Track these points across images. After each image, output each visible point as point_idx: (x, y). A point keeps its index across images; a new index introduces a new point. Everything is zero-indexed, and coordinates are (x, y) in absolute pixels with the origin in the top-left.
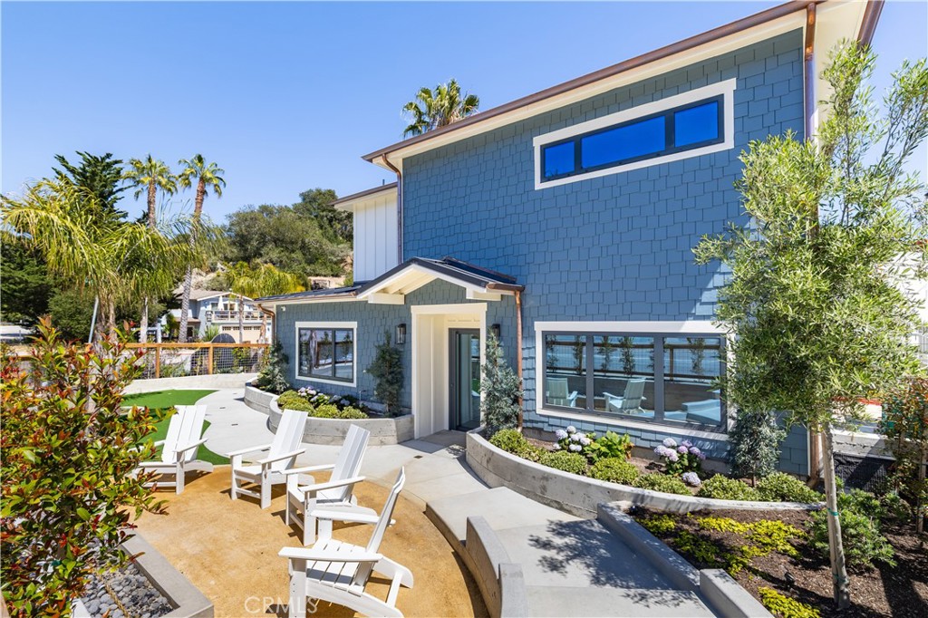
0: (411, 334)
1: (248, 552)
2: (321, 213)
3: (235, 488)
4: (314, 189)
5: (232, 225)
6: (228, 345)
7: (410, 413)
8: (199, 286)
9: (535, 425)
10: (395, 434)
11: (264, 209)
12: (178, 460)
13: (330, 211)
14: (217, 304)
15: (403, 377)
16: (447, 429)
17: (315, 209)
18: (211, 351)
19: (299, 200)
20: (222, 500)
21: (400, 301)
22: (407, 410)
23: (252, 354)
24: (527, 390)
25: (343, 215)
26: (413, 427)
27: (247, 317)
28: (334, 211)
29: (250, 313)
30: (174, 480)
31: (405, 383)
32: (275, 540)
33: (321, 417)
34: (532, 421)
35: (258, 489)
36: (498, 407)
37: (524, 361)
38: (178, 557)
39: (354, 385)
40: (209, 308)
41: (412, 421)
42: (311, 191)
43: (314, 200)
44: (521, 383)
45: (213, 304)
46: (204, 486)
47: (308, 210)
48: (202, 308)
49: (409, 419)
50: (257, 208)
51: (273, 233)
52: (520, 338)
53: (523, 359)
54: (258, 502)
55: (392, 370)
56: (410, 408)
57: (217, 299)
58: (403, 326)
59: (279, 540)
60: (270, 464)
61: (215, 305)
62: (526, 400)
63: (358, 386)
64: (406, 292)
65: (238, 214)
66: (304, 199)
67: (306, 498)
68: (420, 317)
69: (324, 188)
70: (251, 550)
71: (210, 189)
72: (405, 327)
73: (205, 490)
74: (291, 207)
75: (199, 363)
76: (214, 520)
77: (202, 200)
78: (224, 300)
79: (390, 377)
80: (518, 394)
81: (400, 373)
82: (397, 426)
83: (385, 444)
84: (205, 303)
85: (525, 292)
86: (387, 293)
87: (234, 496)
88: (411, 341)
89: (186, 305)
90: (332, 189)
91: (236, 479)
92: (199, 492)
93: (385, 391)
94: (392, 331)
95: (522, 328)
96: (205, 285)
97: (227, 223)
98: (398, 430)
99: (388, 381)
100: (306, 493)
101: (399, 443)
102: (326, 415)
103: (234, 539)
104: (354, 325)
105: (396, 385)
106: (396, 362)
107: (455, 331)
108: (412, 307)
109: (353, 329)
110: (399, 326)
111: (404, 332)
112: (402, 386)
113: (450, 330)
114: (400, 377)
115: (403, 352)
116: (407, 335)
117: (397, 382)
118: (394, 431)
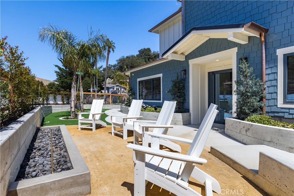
1: (116, 154)
2: (146, 57)
3: (113, 131)
4: (143, 48)
5: (118, 63)
6: (116, 95)
7: (189, 112)
8: (109, 83)
9: (276, 114)
10: (182, 120)
11: (127, 57)
12: (93, 118)
13: (148, 56)
14: (114, 88)
15: (185, 95)
17: (143, 56)
18: (111, 96)
19: (138, 53)
20: (108, 135)
21: (182, 59)
22: (187, 110)
23: (124, 99)
24: (269, 93)
25: (153, 56)
26: (190, 118)
27: (123, 92)
28: (150, 55)
29: (123, 91)
30: (92, 126)
32: (128, 152)
33: (148, 112)
34: (274, 112)
35: (122, 131)
36: (248, 102)
37: (267, 76)
38: (87, 151)
39: (161, 101)
40: (112, 89)
41: (190, 115)
42: (142, 49)
43: (143, 52)
44: (265, 89)
45: (113, 88)
46: (103, 130)
47: (141, 56)
48: (110, 90)
49: (188, 114)
50: (125, 57)
51: (130, 65)
52: (264, 61)
53: (266, 74)
54: (122, 137)
56: (189, 109)
57: (114, 87)
58: (185, 71)
59: (130, 152)
60: (126, 119)
61: (113, 89)
62: (269, 100)
64: (186, 54)
65: (120, 60)
66: (140, 53)
67: (143, 131)
68: (194, 65)
69: (146, 48)
70: (117, 154)
71: (111, 50)
72: (186, 71)
73: (103, 132)
74: (136, 56)
75: (107, 101)
76: (104, 141)
77: (109, 54)
78: (116, 87)
79: (179, 94)
80: (263, 95)
81: (184, 93)
82: (182, 117)
83: (177, 125)
84: (111, 88)
85: (268, 33)
86: (177, 54)
87: (113, 134)
88: (189, 78)
89: (105, 88)
90: (149, 48)
91: (113, 127)
92: (100, 132)
94: (179, 74)
95: (266, 56)
96: (111, 83)
97: (116, 63)
98: (183, 119)
99: (177, 96)
100: (143, 127)
101: (183, 125)
102: (150, 111)
103: (110, 148)
104: (161, 75)
105: (182, 98)
106: (182, 88)
107: (212, 73)
108: (189, 60)
109: (160, 77)
110: (182, 71)
111: (185, 74)
112: (184, 99)
113: (209, 73)
114: (183, 94)
115: (185, 83)
116: (187, 75)
117: (182, 97)
118: (181, 119)
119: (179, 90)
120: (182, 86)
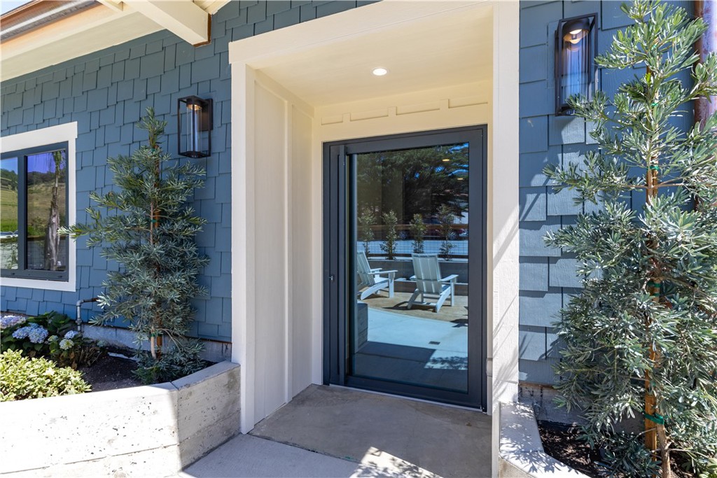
0: (228, 125)
7: (226, 356)
10: (172, 440)
15: (202, 253)
16: (319, 382)
22: (215, 348)
26: (235, 401)
31: (212, 270)
39: (70, 286)
41: (233, 383)
49: (224, 378)
55: (166, 228)
56: (226, 341)
58: (206, 105)
63: (79, 288)
64: (215, 5)
68: (257, 78)
72: (210, 111)
82: (178, 415)
88: (228, 148)
93: (137, 292)
94: (168, 118)
98: (180, 428)
99: (148, 263)
104: (67, 132)
105: (179, 279)
106: (183, 205)
107: (342, 148)
108: (231, 44)
109: (67, 142)
110: (189, 101)
111: (207, 126)
112: (199, 280)
113: (327, 146)
114: (193, 249)
115: (205, 179)
116: (217, 132)
117: (184, 266)
118: (167, 432)
119: (162, 221)
120: (182, 198)
